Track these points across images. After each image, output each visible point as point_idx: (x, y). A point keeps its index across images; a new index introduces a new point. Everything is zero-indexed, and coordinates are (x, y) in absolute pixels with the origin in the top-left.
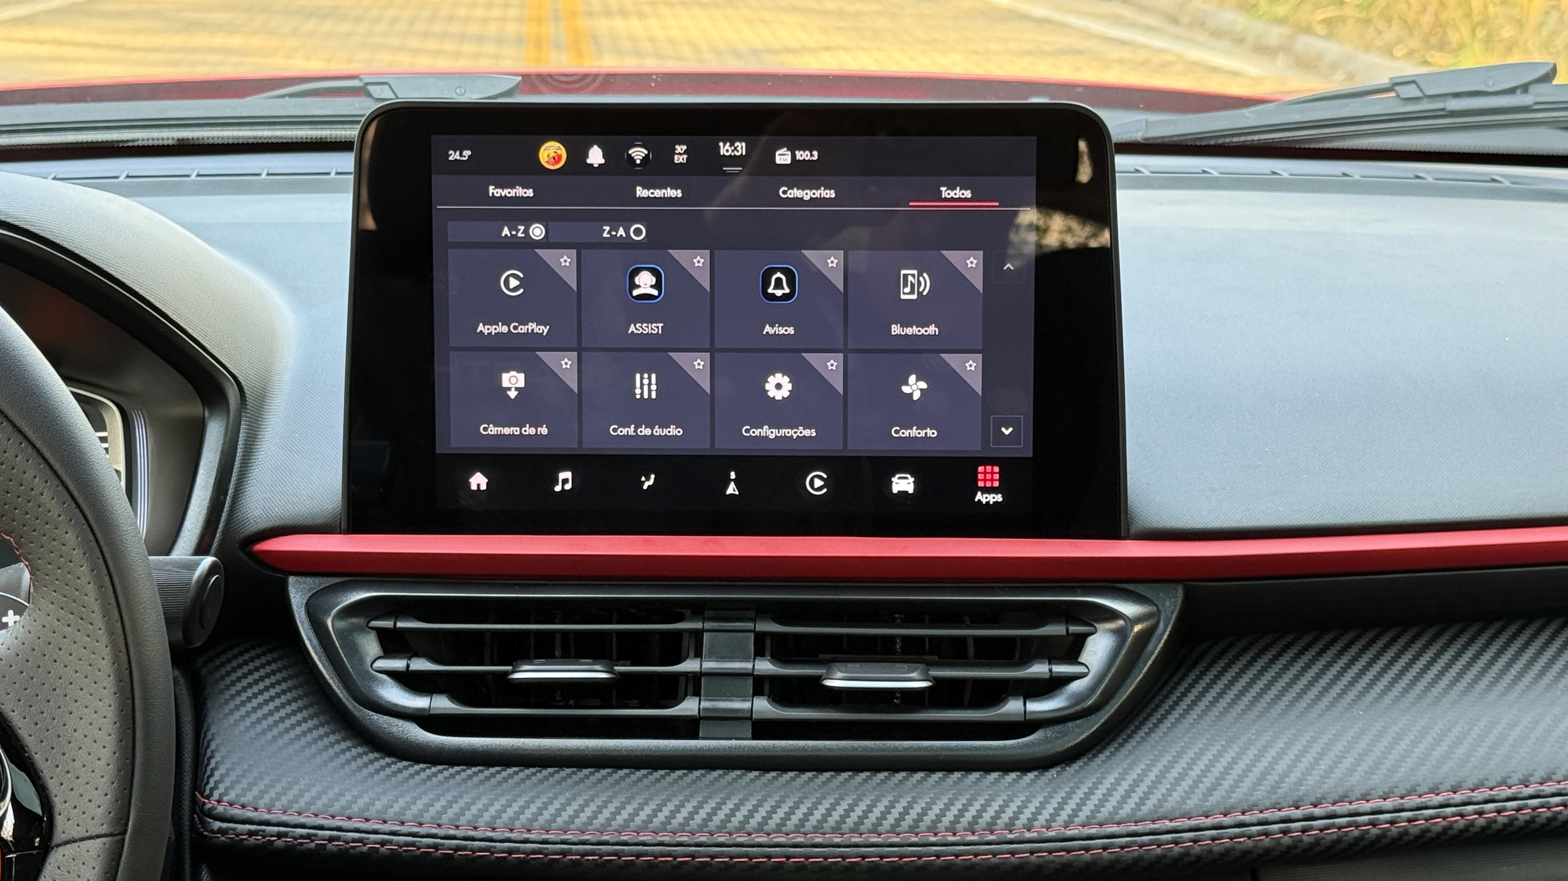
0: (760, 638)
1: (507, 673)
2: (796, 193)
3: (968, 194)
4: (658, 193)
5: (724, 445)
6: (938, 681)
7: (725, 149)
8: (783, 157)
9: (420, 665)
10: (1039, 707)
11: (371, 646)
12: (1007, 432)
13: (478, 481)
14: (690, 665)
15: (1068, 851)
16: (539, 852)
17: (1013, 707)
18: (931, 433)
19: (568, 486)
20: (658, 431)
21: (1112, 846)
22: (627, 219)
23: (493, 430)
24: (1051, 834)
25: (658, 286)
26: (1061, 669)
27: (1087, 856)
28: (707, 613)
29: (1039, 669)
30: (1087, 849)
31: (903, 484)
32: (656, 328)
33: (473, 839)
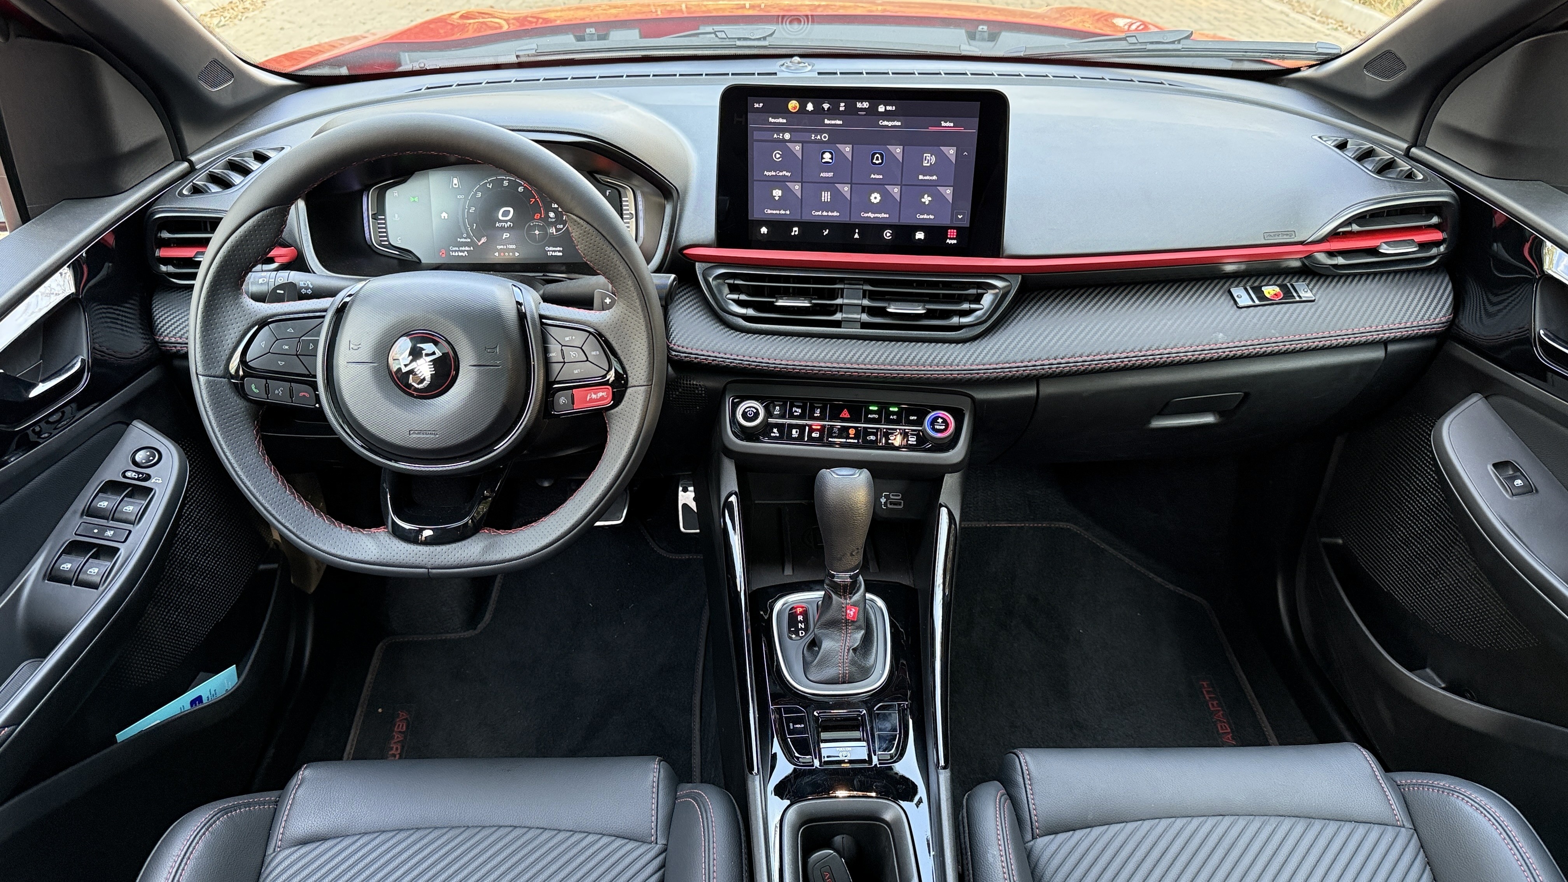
0: (864, 291)
1: (773, 302)
2: (885, 123)
3: (952, 125)
4: (833, 122)
5: (854, 220)
6: (928, 310)
7: (859, 105)
8: (881, 109)
9: (743, 297)
10: (965, 320)
11: (726, 290)
12: (960, 217)
13: (764, 230)
14: (839, 301)
15: (971, 374)
16: (785, 368)
17: (955, 320)
18: (932, 217)
19: (797, 233)
20: (830, 214)
21: (987, 373)
22: (821, 132)
23: (769, 212)
24: (966, 368)
25: (832, 158)
26: (973, 306)
27: (978, 376)
28: (846, 282)
29: (966, 306)
30: (978, 374)
31: (920, 235)
32: (831, 175)
33: (762, 363)
